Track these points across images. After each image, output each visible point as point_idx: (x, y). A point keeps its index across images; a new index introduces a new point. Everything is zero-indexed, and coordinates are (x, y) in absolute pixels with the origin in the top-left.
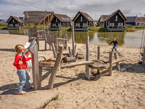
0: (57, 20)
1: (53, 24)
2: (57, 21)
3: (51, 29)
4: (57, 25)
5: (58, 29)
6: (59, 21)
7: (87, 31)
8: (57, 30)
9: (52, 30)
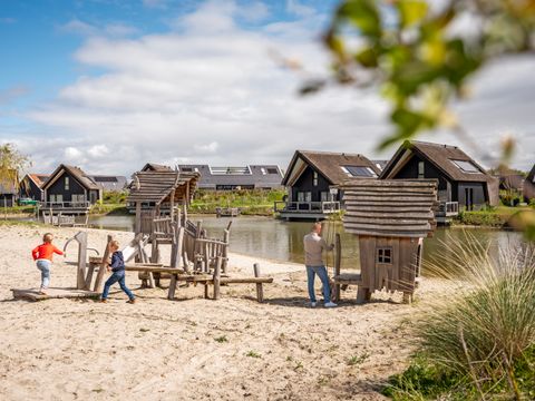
0: (316, 176)
1: (301, 195)
2: (316, 181)
3: (288, 216)
4: (317, 198)
5: (317, 216)
6: (326, 183)
7: (448, 224)
8: (314, 220)
9: (292, 220)
